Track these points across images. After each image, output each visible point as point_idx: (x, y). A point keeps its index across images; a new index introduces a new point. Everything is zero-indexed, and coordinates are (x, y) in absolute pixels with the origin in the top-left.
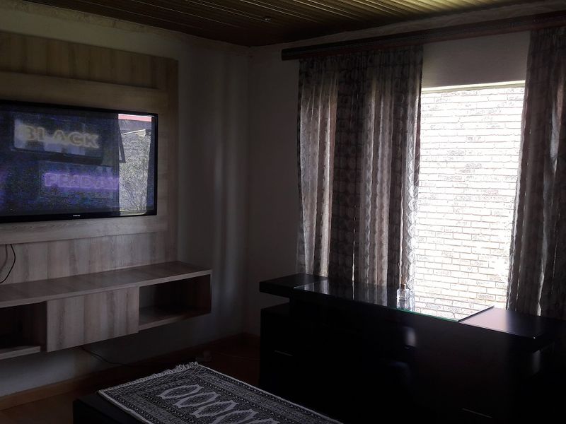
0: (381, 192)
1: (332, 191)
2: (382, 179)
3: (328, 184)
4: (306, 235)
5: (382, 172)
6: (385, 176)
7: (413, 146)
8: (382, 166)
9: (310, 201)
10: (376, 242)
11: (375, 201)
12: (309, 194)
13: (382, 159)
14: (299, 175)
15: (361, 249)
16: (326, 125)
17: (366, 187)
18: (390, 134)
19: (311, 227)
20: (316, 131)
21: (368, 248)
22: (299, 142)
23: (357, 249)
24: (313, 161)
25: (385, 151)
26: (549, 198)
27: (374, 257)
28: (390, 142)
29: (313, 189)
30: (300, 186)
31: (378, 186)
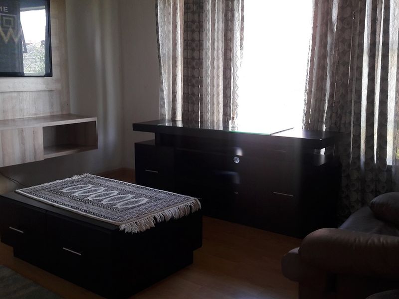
0: (218, 56)
1: (182, 59)
2: (218, 47)
3: (180, 54)
4: (165, 92)
5: (218, 41)
6: (220, 45)
7: (239, 20)
8: (218, 37)
9: (167, 67)
10: (215, 93)
11: (213, 63)
12: (166, 63)
13: (218, 32)
14: (159, 49)
15: (204, 99)
16: (177, 9)
17: (206, 53)
18: (223, 12)
19: (169, 86)
20: (169, 14)
21: (209, 98)
22: (157, 24)
23: (202, 99)
24: (169, 37)
25: (220, 26)
26: (331, 50)
27: (213, 104)
28: (223, 19)
29: (169, 58)
30: (159, 57)
31: (215, 52)
